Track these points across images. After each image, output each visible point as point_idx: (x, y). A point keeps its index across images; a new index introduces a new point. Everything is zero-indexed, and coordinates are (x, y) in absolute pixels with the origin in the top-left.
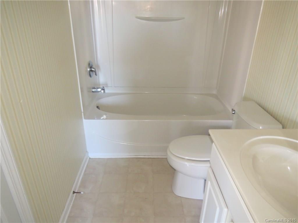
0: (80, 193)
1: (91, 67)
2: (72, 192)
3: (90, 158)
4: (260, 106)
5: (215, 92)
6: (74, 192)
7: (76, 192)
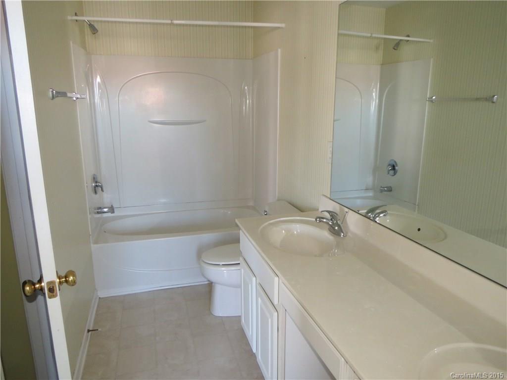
0: (97, 330)
1: (96, 182)
2: (86, 331)
3: (100, 298)
4: (293, 205)
5: (251, 204)
6: (89, 331)
7: (91, 329)
